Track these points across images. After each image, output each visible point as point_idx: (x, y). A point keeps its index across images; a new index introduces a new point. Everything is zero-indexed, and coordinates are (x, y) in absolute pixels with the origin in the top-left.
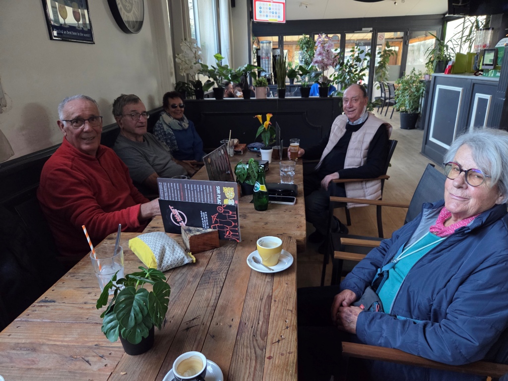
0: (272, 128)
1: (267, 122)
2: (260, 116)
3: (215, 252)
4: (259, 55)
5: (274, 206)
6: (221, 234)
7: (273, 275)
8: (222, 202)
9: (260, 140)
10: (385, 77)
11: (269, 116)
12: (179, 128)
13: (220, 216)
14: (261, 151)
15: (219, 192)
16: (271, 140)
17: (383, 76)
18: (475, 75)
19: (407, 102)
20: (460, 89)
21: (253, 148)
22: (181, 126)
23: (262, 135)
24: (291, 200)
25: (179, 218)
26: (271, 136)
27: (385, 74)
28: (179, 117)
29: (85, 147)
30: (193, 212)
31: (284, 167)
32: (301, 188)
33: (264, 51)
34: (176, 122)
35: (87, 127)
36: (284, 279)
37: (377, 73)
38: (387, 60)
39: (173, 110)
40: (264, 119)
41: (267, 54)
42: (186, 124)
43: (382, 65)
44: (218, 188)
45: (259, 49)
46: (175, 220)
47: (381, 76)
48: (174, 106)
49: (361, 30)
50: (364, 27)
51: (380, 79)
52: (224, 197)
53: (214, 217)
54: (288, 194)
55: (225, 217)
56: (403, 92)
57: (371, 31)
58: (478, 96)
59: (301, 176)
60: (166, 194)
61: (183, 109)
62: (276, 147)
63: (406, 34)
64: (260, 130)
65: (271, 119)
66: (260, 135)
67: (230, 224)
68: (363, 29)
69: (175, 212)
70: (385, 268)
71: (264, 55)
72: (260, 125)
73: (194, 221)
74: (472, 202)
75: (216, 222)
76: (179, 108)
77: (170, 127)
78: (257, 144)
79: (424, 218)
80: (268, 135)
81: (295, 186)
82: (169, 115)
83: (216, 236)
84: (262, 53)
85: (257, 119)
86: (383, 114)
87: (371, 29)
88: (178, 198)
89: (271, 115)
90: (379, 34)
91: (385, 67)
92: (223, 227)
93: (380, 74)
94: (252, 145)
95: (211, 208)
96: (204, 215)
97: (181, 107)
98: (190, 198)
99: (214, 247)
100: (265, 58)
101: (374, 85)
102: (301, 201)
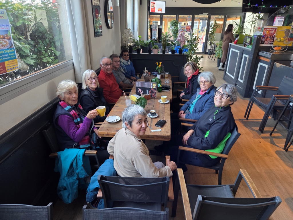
0: (161, 67)
1: (160, 65)
2: (157, 63)
3: (150, 100)
4: (151, 28)
5: (163, 91)
6: (151, 96)
7: (165, 104)
8: (152, 87)
9: (157, 71)
10: (214, 39)
11: (160, 63)
12: (127, 64)
13: (152, 91)
14: (157, 75)
15: (152, 85)
16: (161, 71)
17: (212, 38)
18: (244, 46)
19: (221, 54)
20: (238, 52)
21: (153, 74)
22: (128, 63)
23: (158, 70)
24: (168, 90)
25: (141, 92)
26: (161, 70)
27: (213, 37)
28: (127, 59)
29: (108, 72)
30: (144, 90)
31: (166, 80)
32: (171, 87)
33: (154, 26)
34: (126, 62)
35: (109, 67)
36: (167, 105)
37: (209, 37)
38: (215, 30)
39: (125, 57)
40: (159, 64)
41: (155, 28)
42: (129, 63)
43: (212, 33)
44: (152, 84)
45: (152, 25)
46: (140, 92)
47: (211, 39)
48: (125, 55)
49: (203, 14)
50: (204, 12)
51: (211, 40)
52: (153, 86)
53: (150, 91)
54: (167, 88)
55: (153, 91)
56: (219, 49)
57: (207, 15)
58: (244, 55)
59: (171, 84)
60: (138, 85)
61: (129, 56)
62: (162, 74)
63: (225, 17)
64: (157, 68)
65: (161, 64)
66: (157, 70)
67: (154, 93)
68: (204, 13)
69: (140, 90)
70: (190, 105)
71: (154, 28)
72: (157, 66)
73: (145, 92)
74: (207, 87)
75: (150, 93)
76: (127, 56)
77: (123, 64)
78: (155, 72)
79: (198, 92)
80: (160, 69)
81: (169, 86)
82: (124, 59)
83: (150, 96)
84: (153, 27)
85: (156, 64)
86: (211, 58)
87: (208, 13)
88: (141, 86)
89: (161, 63)
90: (212, 16)
91: (214, 34)
92: (152, 94)
93: (211, 37)
94: (153, 73)
95: (149, 89)
96: (147, 91)
97: (128, 55)
98: (144, 86)
99: (149, 99)
100: (155, 30)
101: (208, 43)
102: (171, 90)
